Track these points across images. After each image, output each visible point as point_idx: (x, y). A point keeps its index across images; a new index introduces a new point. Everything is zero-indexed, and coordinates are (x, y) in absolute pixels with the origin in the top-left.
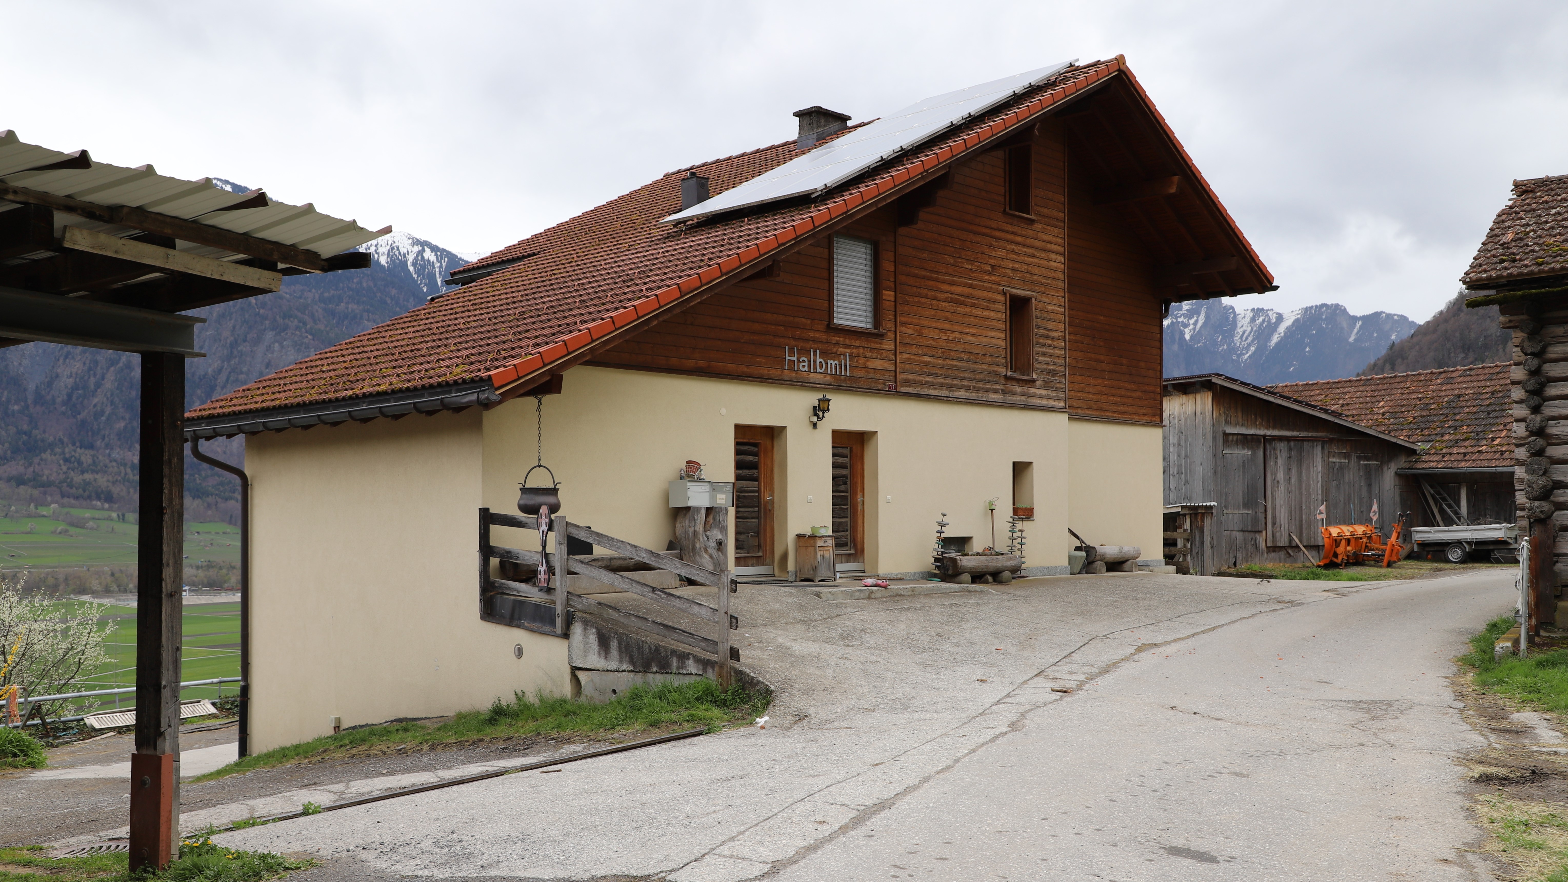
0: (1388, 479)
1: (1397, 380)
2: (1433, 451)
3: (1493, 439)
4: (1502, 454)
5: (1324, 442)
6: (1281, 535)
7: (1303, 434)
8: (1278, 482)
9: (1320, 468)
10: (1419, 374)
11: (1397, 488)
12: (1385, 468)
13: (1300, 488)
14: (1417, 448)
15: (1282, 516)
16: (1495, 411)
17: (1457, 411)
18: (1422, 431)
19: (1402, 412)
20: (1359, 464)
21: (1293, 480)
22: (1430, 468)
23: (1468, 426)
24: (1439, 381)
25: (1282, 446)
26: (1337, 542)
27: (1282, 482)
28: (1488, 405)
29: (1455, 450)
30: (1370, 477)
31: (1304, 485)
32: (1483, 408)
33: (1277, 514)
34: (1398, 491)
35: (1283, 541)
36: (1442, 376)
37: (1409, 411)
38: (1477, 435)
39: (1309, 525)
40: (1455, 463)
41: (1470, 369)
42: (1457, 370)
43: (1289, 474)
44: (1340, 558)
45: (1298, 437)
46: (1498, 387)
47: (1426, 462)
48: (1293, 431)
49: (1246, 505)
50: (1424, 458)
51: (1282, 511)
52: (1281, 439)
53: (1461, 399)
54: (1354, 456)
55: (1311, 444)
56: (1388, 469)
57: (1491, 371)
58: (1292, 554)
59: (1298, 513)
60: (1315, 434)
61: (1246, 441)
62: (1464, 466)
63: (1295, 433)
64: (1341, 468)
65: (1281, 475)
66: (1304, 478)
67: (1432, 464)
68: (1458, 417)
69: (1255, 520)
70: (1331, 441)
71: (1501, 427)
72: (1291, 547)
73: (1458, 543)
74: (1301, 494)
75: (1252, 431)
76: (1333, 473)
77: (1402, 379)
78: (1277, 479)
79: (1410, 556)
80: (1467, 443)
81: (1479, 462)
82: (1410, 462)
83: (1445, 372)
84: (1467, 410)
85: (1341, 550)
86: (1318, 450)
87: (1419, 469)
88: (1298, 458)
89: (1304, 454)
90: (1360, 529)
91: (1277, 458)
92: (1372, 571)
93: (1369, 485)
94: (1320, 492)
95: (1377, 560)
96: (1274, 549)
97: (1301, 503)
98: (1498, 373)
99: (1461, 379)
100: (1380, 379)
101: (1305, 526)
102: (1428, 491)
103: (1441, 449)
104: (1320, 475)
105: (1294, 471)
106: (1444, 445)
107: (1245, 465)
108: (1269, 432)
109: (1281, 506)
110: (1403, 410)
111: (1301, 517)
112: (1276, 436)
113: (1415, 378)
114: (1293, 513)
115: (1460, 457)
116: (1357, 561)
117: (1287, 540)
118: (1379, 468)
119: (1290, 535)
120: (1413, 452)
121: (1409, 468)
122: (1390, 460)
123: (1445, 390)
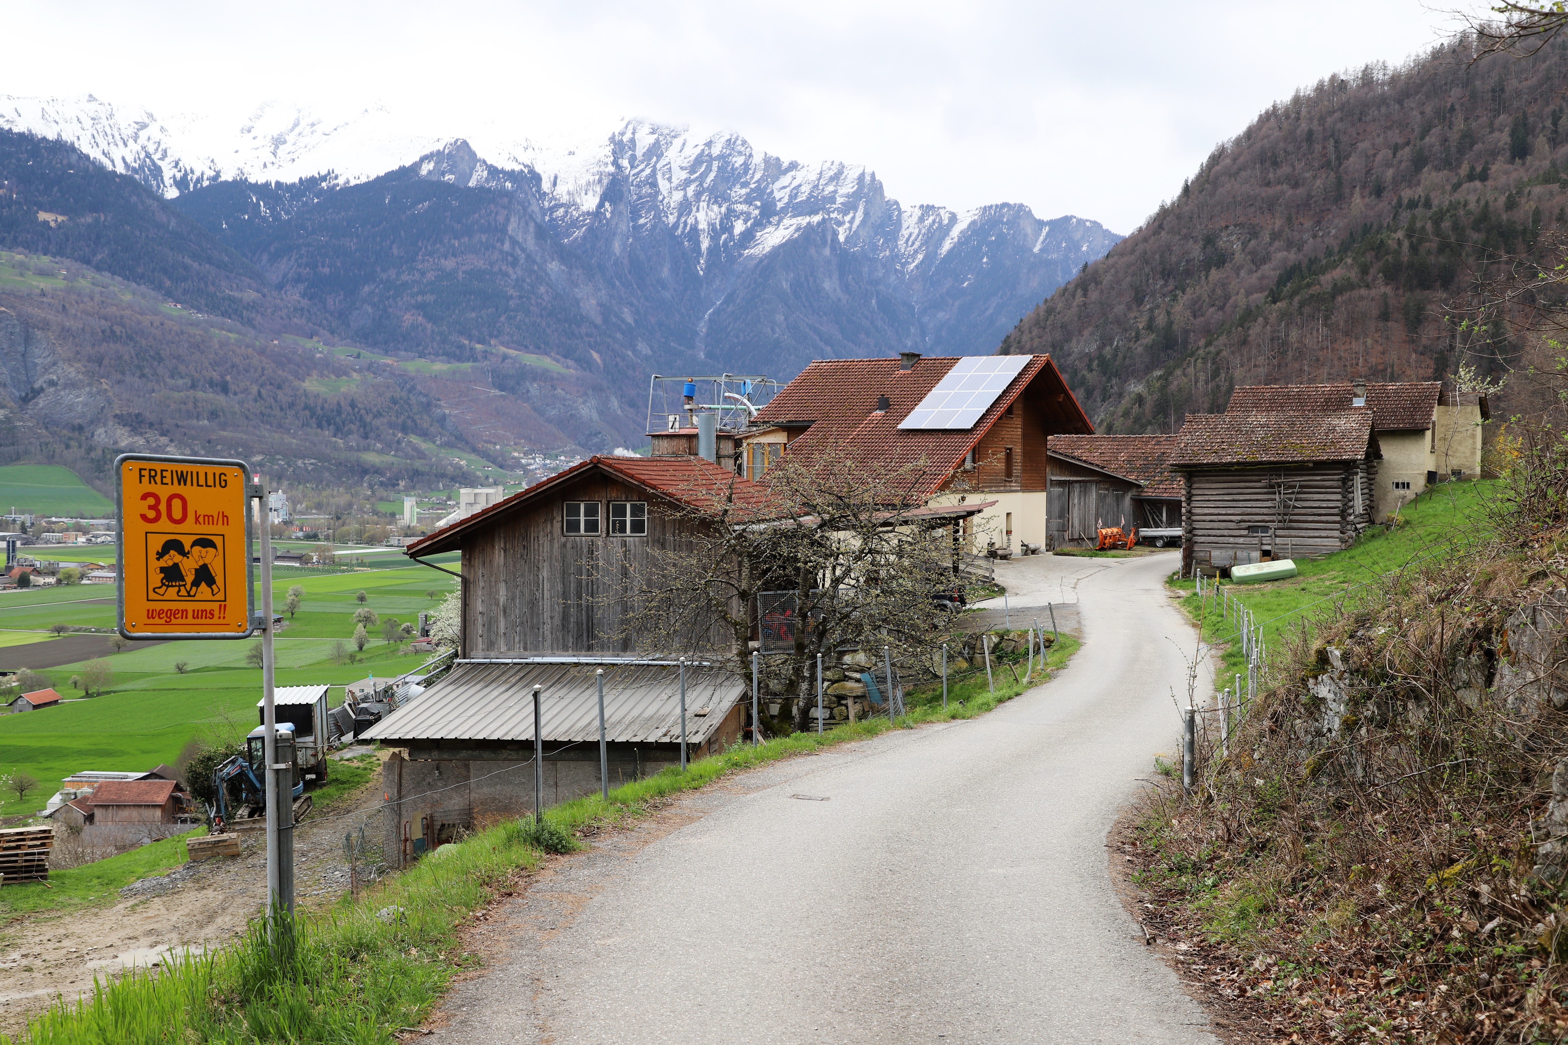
0: (1127, 501)
2: (1149, 487)
5: (1097, 482)
6: (1075, 533)
7: (1086, 479)
9: (1094, 497)
11: (1132, 506)
12: (1125, 496)
13: (1085, 507)
14: (1141, 484)
15: (1076, 522)
17: (1162, 462)
18: (1144, 474)
19: (1133, 461)
20: (1113, 495)
21: (1082, 503)
22: (1147, 496)
24: (1153, 442)
25: (1077, 485)
26: (1105, 537)
27: (1076, 504)
29: (1160, 487)
30: (1119, 500)
31: (1087, 505)
33: (1074, 522)
34: (1132, 508)
35: (1076, 536)
37: (1137, 460)
38: (1172, 478)
40: (1161, 494)
43: (1080, 501)
44: (1107, 546)
47: (1146, 492)
48: (1082, 477)
49: (1060, 517)
50: (1145, 490)
51: (1076, 520)
52: (1077, 482)
53: (1165, 455)
54: (1111, 491)
55: (1090, 484)
58: (1080, 543)
59: (1084, 521)
60: (1092, 479)
61: (1061, 483)
62: (1165, 496)
63: (1083, 479)
64: (1105, 496)
65: (1076, 501)
66: (1087, 502)
67: (1148, 494)
68: (1163, 467)
69: (1063, 525)
70: (1100, 481)
72: (1079, 539)
73: (1161, 537)
74: (1085, 509)
75: (1063, 478)
76: (1101, 499)
78: (1074, 503)
79: (1138, 543)
80: (1167, 482)
81: (1172, 494)
82: (1138, 492)
85: (1107, 541)
86: (1093, 488)
87: (1143, 496)
88: (1085, 492)
89: (1087, 490)
90: (1115, 530)
91: (1074, 492)
92: (1122, 552)
93: (1119, 505)
94: (1095, 510)
95: (1124, 546)
96: (1072, 540)
97: (1086, 516)
101: (1088, 528)
102: (1147, 508)
103: (1153, 486)
104: (1094, 500)
105: (1082, 499)
106: (1155, 484)
107: (1060, 496)
108: (1071, 479)
109: (1076, 517)
110: (1134, 459)
111: (1086, 523)
112: (1074, 481)
114: (1081, 521)
115: (1163, 491)
116: (1114, 547)
117: (1078, 535)
118: (1123, 496)
119: (1079, 533)
120: (1140, 486)
121: (1137, 496)
122: (1127, 493)
123: (1156, 449)
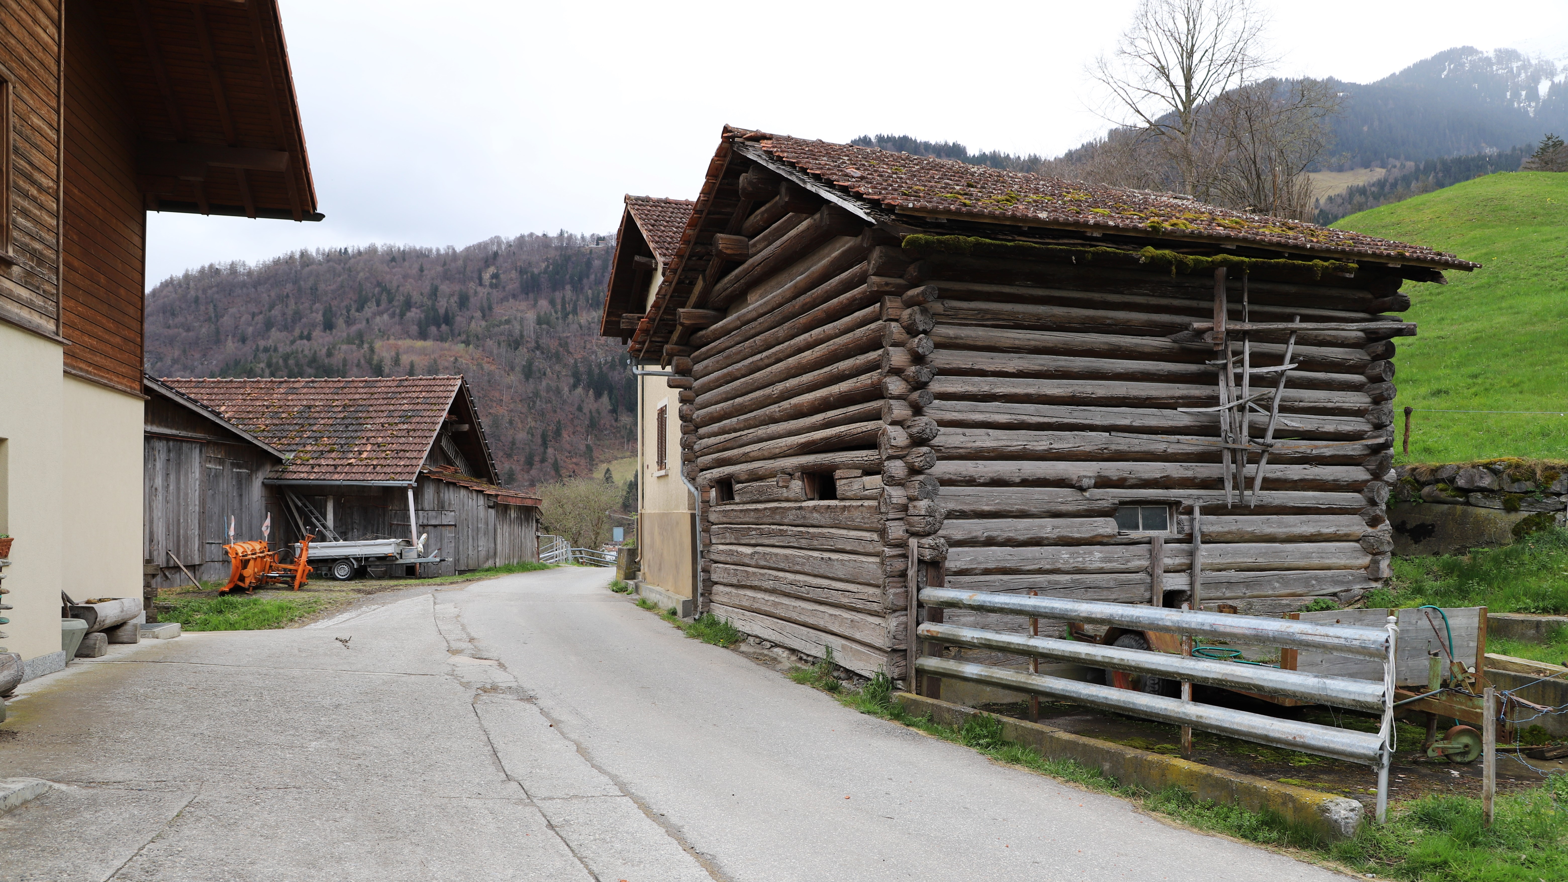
0: (256, 489)
1: (235, 385)
2: (299, 462)
3: (360, 453)
4: (374, 468)
5: (203, 445)
6: (159, 554)
7: (183, 433)
8: (156, 489)
9: (197, 475)
10: (258, 382)
11: (263, 499)
12: (254, 477)
13: (178, 498)
14: (282, 457)
15: (160, 531)
16: (352, 424)
17: (312, 421)
18: (279, 440)
19: (250, 419)
20: (232, 472)
21: (171, 488)
22: (301, 479)
23: (329, 438)
24: (282, 391)
25: (160, 446)
26: (243, 563)
27: (160, 489)
28: (343, 418)
29: (323, 462)
30: (242, 486)
31: (182, 494)
32: (338, 420)
33: (155, 529)
34: (264, 502)
35: (160, 561)
36: (284, 385)
37: (257, 418)
38: (342, 447)
39: (186, 542)
40: (328, 475)
41: (313, 382)
42: (298, 381)
43: (167, 480)
44: (247, 581)
45: (178, 436)
46: (347, 401)
47: (295, 473)
48: (171, 428)
50: (291, 468)
51: (160, 524)
52: (160, 437)
53: (313, 410)
54: (228, 462)
55: (189, 445)
56: (257, 478)
57: (335, 385)
58: (169, 576)
59: (175, 526)
60: (194, 435)
62: (338, 479)
63: (174, 432)
64: (217, 475)
65: (159, 482)
66: (182, 486)
67: (302, 475)
68: (315, 428)
70: (209, 443)
71: (364, 441)
72: (168, 568)
73: (346, 560)
74: (179, 504)
76: (210, 480)
77: (240, 385)
78: (155, 486)
80: (333, 455)
81: (353, 475)
82: (277, 471)
83: (285, 381)
84: (322, 422)
85: (249, 572)
86: (196, 453)
87: (286, 479)
88: (177, 462)
89: (183, 457)
90: (256, 546)
91: (155, 460)
93: (241, 496)
94: (197, 503)
95: (287, 583)
97: (179, 516)
98: (343, 388)
99: (305, 390)
100: (213, 382)
101: (182, 543)
102: (295, 503)
103: (308, 460)
104: (198, 483)
105: (172, 477)
106: (309, 455)
108: (149, 428)
109: (159, 519)
110: (251, 416)
111: (179, 532)
112: (155, 433)
113: (255, 385)
114: (171, 528)
115: (331, 469)
116: (263, 584)
117: (164, 560)
118: (249, 477)
119: (167, 553)
120: (279, 461)
121: (277, 479)
122: (257, 470)
123: (292, 400)
